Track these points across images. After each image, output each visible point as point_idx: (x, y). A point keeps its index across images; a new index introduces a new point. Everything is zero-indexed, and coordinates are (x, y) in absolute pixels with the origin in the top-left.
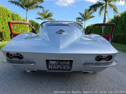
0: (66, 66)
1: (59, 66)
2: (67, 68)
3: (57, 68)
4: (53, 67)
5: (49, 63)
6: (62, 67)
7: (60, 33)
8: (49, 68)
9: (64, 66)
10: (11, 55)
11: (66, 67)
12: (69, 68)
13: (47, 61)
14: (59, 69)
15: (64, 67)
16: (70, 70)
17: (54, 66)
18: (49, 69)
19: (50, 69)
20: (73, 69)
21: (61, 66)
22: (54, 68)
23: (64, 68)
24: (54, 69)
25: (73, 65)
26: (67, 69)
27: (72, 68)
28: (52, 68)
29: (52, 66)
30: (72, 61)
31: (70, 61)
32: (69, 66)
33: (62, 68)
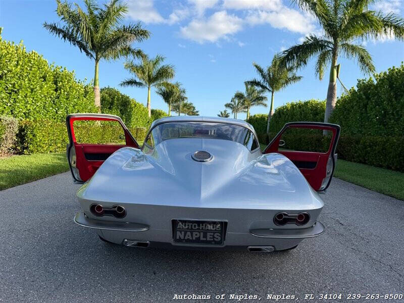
0: (212, 234)
1: (198, 234)
2: (215, 239)
3: (194, 239)
4: (184, 237)
5: (178, 227)
6: (205, 236)
7: (200, 161)
8: (178, 238)
9: (208, 234)
10: (99, 208)
11: (214, 237)
12: (219, 239)
13: (174, 223)
14: (198, 240)
15: (209, 237)
16: (220, 243)
17: (189, 233)
18: (176, 240)
19: (180, 240)
20: (227, 242)
21: (202, 234)
22: (186, 238)
23: (208, 239)
24: (188, 241)
25: (228, 233)
26: (214, 241)
27: (224, 239)
28: (182, 237)
29: (183, 232)
30: (226, 223)
31: (221, 223)
32: (219, 235)
33: (205, 239)
